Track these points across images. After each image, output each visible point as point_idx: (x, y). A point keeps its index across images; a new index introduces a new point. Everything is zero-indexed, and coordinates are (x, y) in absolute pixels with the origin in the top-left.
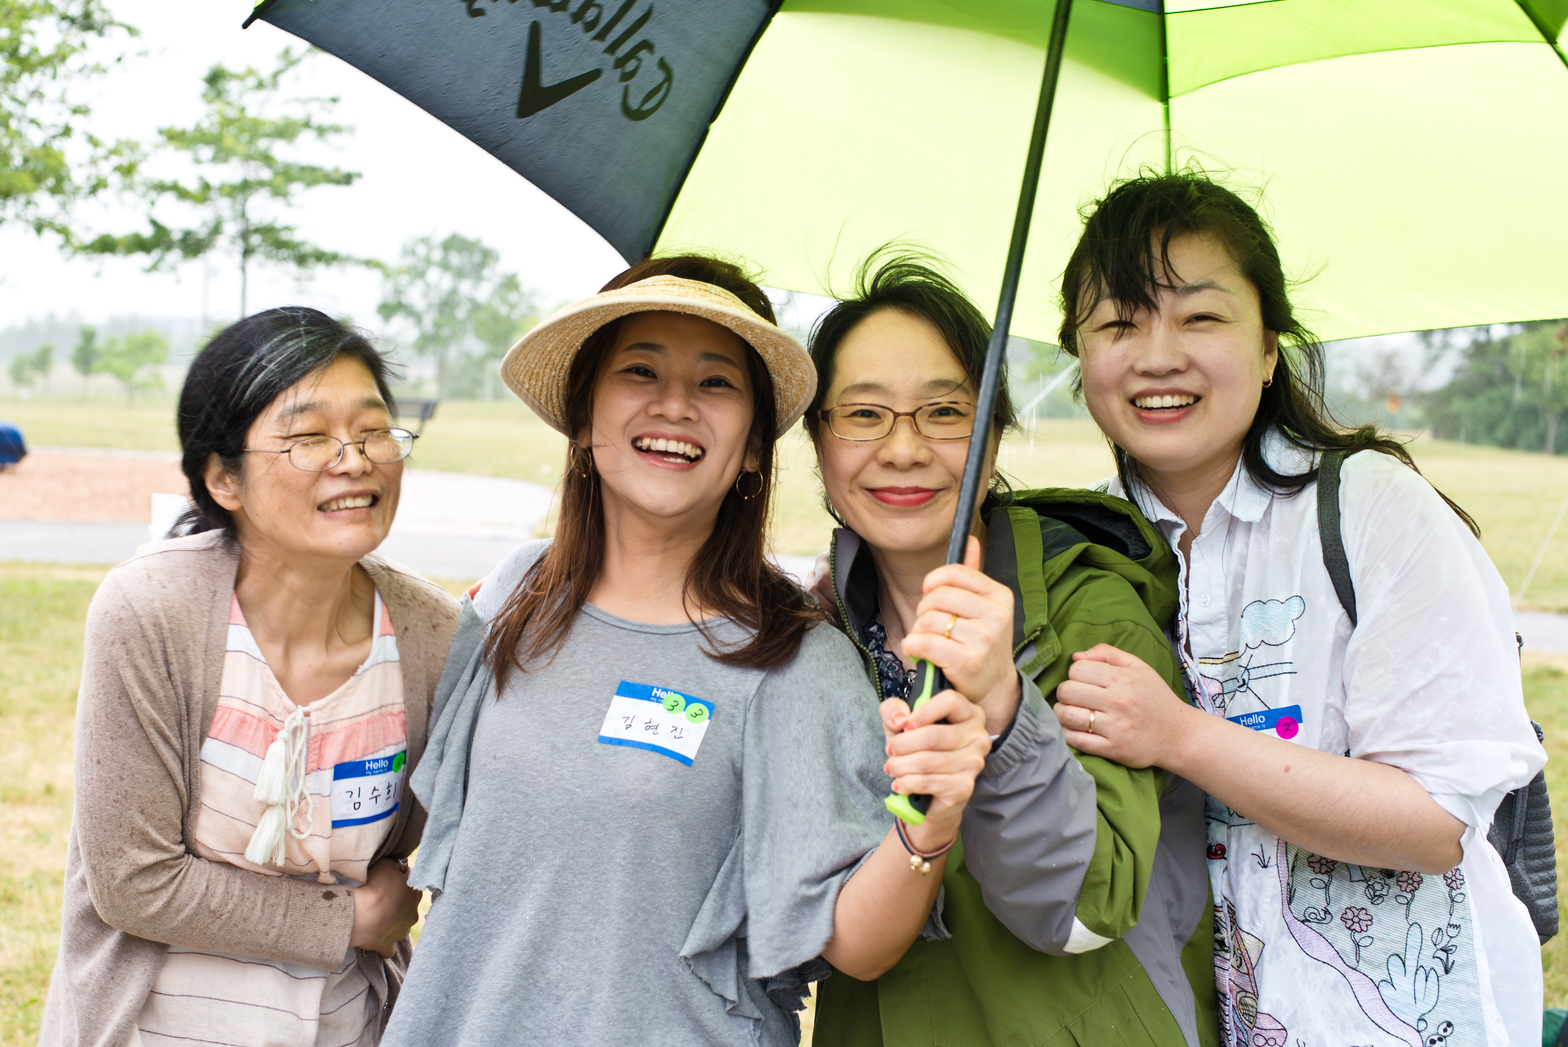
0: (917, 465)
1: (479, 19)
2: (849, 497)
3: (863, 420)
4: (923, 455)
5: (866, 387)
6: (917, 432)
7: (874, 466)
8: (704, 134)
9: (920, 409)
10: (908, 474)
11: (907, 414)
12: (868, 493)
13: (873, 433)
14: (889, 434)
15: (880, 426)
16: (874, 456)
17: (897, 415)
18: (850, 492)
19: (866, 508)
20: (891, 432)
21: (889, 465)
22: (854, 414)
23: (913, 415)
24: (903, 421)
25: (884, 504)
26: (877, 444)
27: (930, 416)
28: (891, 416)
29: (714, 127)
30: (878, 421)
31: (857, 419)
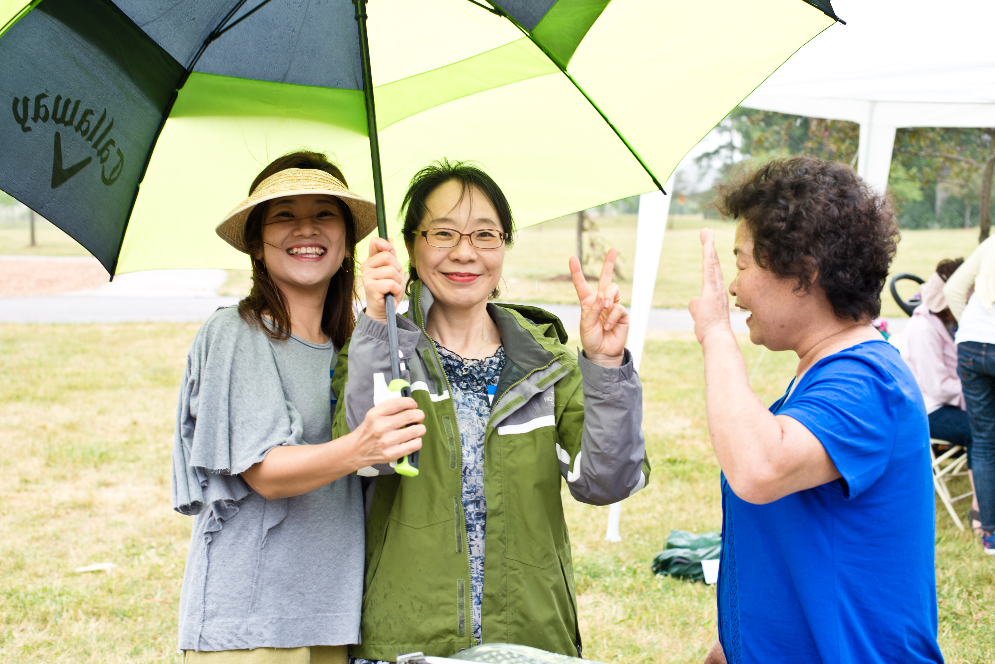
0: (471, 261)
1: (29, 133)
2: (433, 277)
3: (443, 237)
4: (474, 257)
5: (445, 220)
6: (472, 244)
7: (447, 261)
8: (137, 190)
9: (473, 232)
10: (466, 266)
11: (467, 235)
12: (443, 275)
13: (448, 244)
14: (457, 245)
15: (452, 240)
16: (448, 257)
17: (461, 235)
18: (434, 274)
19: (442, 283)
20: (458, 244)
21: (457, 261)
22: (438, 234)
23: (470, 235)
24: (465, 238)
25: (452, 281)
26: (450, 250)
27: (477, 236)
28: (458, 235)
29: (142, 186)
30: (450, 237)
31: (440, 236)
